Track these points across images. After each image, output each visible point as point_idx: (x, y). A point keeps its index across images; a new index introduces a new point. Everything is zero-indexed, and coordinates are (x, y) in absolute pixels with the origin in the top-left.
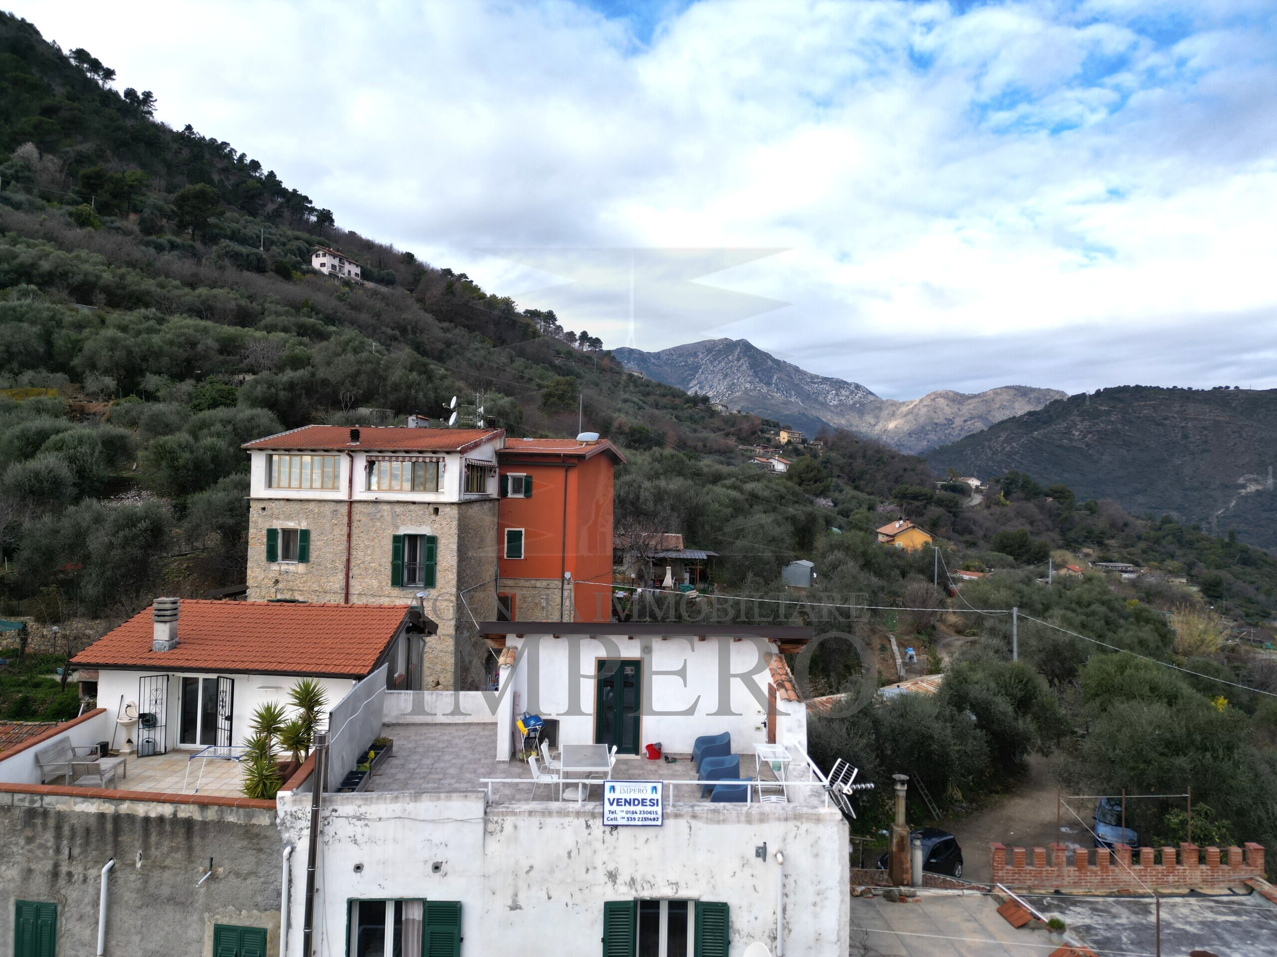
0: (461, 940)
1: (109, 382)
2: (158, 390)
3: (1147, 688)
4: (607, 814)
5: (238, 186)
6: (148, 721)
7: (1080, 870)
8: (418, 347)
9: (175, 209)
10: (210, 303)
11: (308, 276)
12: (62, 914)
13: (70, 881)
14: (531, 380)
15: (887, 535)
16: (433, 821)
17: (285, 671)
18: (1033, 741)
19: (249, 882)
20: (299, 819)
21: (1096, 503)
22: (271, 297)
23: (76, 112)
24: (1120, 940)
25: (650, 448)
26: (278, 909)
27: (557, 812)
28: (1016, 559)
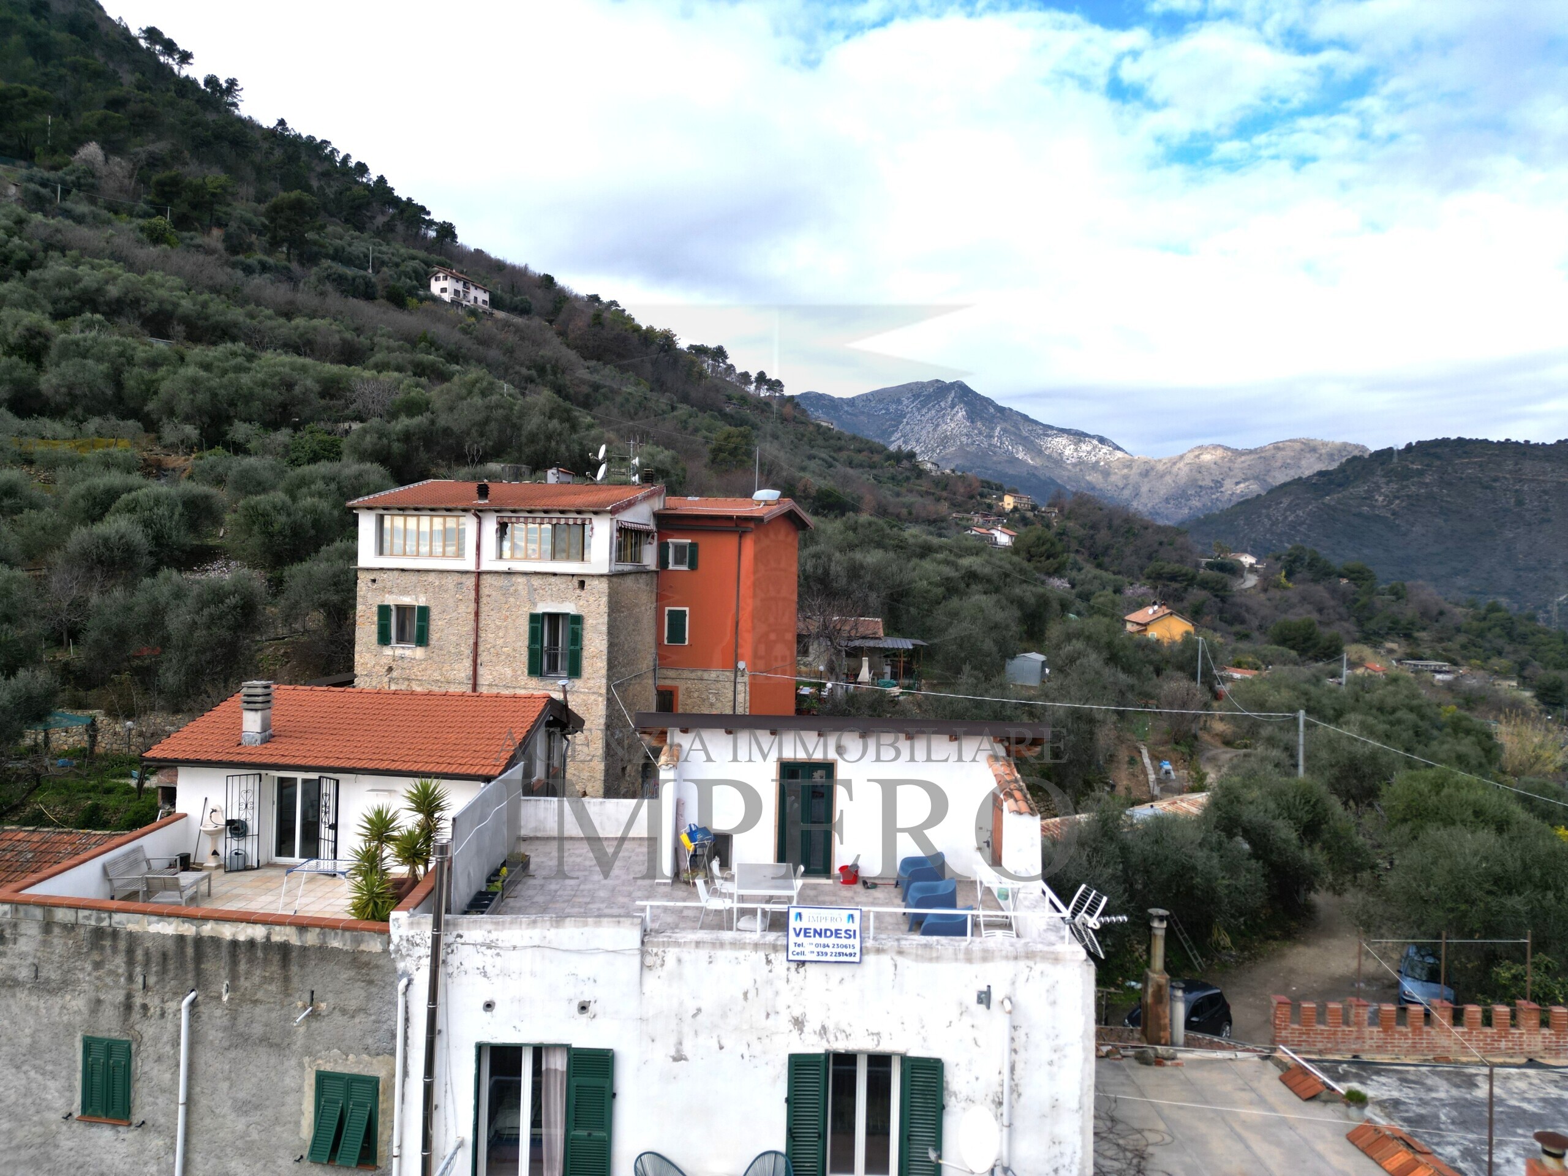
0: (614, 1095)
1: (191, 431)
2: (248, 441)
3: (1470, 812)
4: (792, 948)
5: (341, 193)
6: (237, 829)
7: (1385, 1031)
8: (559, 390)
9: (267, 222)
10: (309, 336)
11: (427, 304)
12: (138, 1053)
13: (145, 1015)
14: (696, 430)
15: (1138, 624)
16: (579, 952)
17: (399, 771)
18: (1322, 875)
19: (357, 1020)
20: (417, 945)
21: (1403, 586)
22: (381, 329)
23: (147, 104)
24: (1438, 1117)
25: (843, 515)
26: (392, 1053)
27: (731, 943)
28: (1300, 655)
